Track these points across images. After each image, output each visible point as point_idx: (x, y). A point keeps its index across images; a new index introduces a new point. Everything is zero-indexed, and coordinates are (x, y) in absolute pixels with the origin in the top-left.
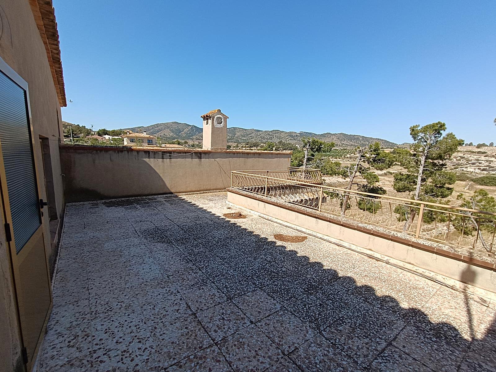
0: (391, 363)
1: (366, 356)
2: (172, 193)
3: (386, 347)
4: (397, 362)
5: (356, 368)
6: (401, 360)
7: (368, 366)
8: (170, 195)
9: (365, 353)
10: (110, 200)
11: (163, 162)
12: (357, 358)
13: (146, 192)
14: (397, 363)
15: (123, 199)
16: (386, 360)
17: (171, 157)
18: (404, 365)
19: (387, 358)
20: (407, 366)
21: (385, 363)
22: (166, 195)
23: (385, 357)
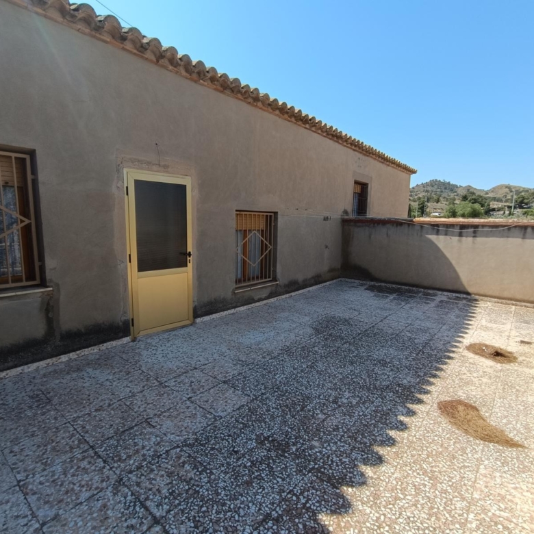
0: (122, 510)
1: (138, 484)
2: (468, 294)
3: (151, 513)
4: (123, 519)
5: (124, 471)
6: (125, 525)
7: (124, 483)
8: (465, 296)
9: (143, 485)
10: (379, 284)
11: (460, 241)
12: (137, 475)
13: (426, 283)
14: (121, 517)
15: (394, 286)
16: (129, 506)
17: (477, 235)
18: (117, 526)
19: (131, 509)
20: (115, 529)
21: (125, 503)
22: (457, 295)
23: (135, 506)
